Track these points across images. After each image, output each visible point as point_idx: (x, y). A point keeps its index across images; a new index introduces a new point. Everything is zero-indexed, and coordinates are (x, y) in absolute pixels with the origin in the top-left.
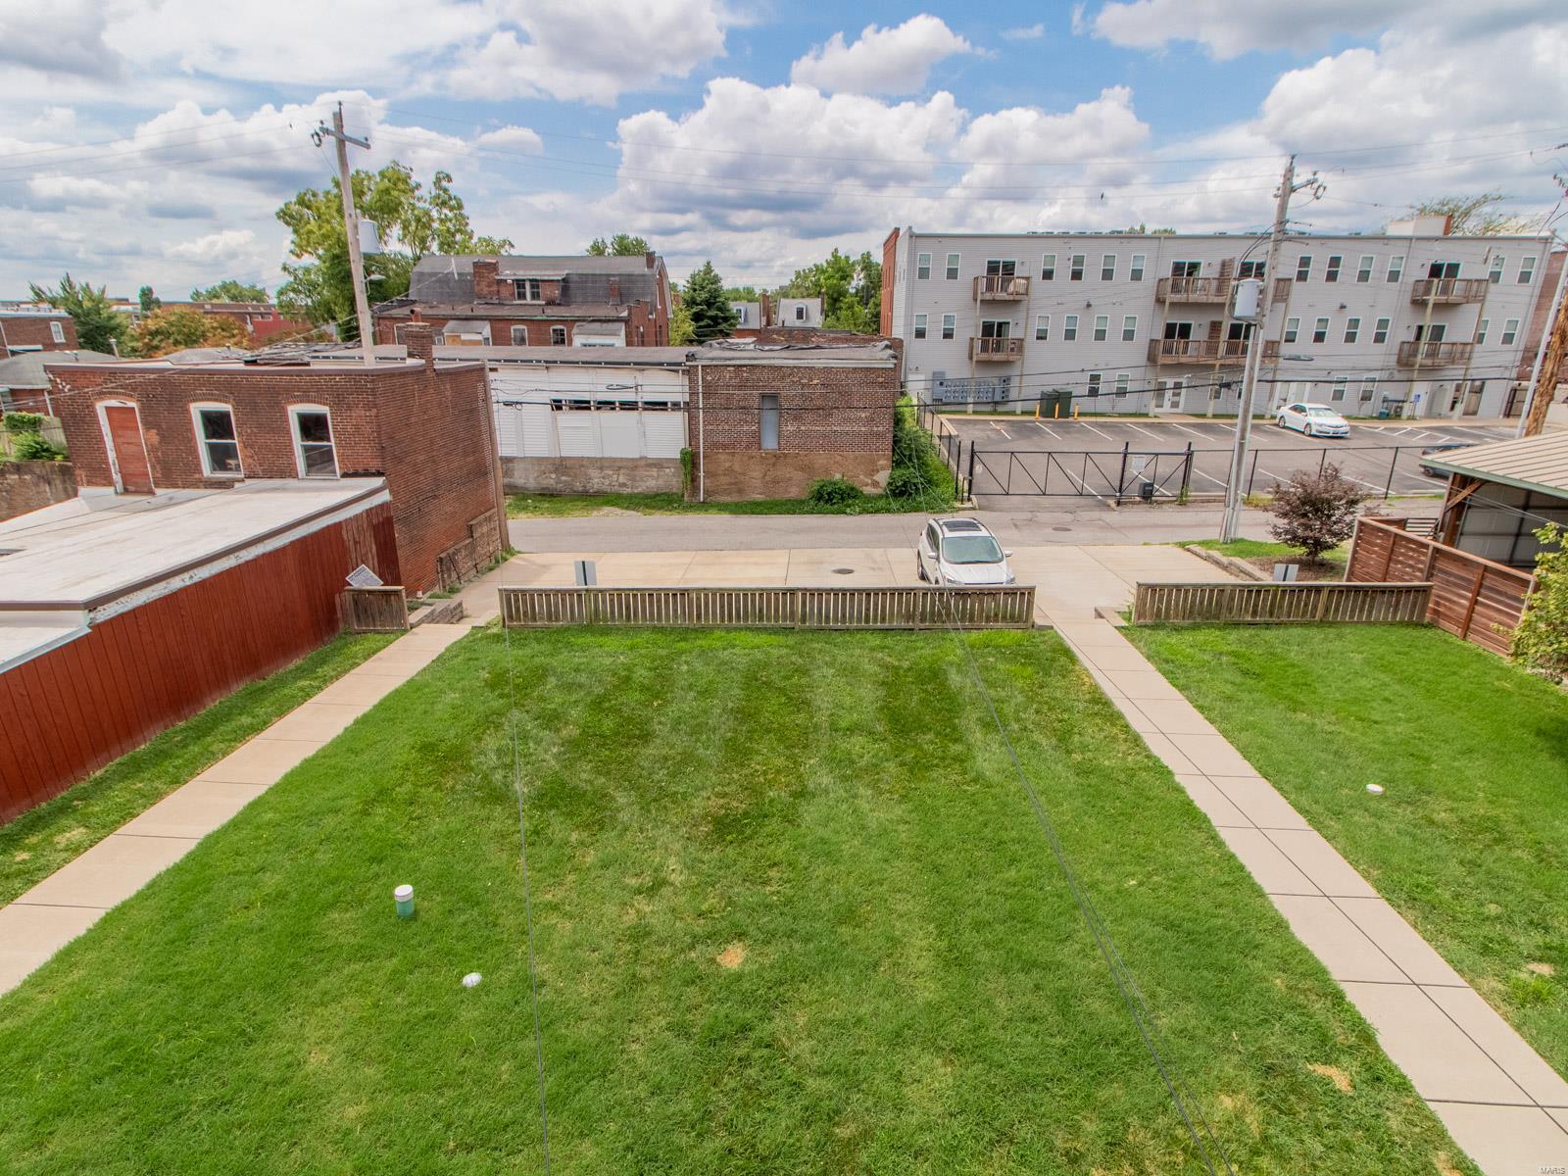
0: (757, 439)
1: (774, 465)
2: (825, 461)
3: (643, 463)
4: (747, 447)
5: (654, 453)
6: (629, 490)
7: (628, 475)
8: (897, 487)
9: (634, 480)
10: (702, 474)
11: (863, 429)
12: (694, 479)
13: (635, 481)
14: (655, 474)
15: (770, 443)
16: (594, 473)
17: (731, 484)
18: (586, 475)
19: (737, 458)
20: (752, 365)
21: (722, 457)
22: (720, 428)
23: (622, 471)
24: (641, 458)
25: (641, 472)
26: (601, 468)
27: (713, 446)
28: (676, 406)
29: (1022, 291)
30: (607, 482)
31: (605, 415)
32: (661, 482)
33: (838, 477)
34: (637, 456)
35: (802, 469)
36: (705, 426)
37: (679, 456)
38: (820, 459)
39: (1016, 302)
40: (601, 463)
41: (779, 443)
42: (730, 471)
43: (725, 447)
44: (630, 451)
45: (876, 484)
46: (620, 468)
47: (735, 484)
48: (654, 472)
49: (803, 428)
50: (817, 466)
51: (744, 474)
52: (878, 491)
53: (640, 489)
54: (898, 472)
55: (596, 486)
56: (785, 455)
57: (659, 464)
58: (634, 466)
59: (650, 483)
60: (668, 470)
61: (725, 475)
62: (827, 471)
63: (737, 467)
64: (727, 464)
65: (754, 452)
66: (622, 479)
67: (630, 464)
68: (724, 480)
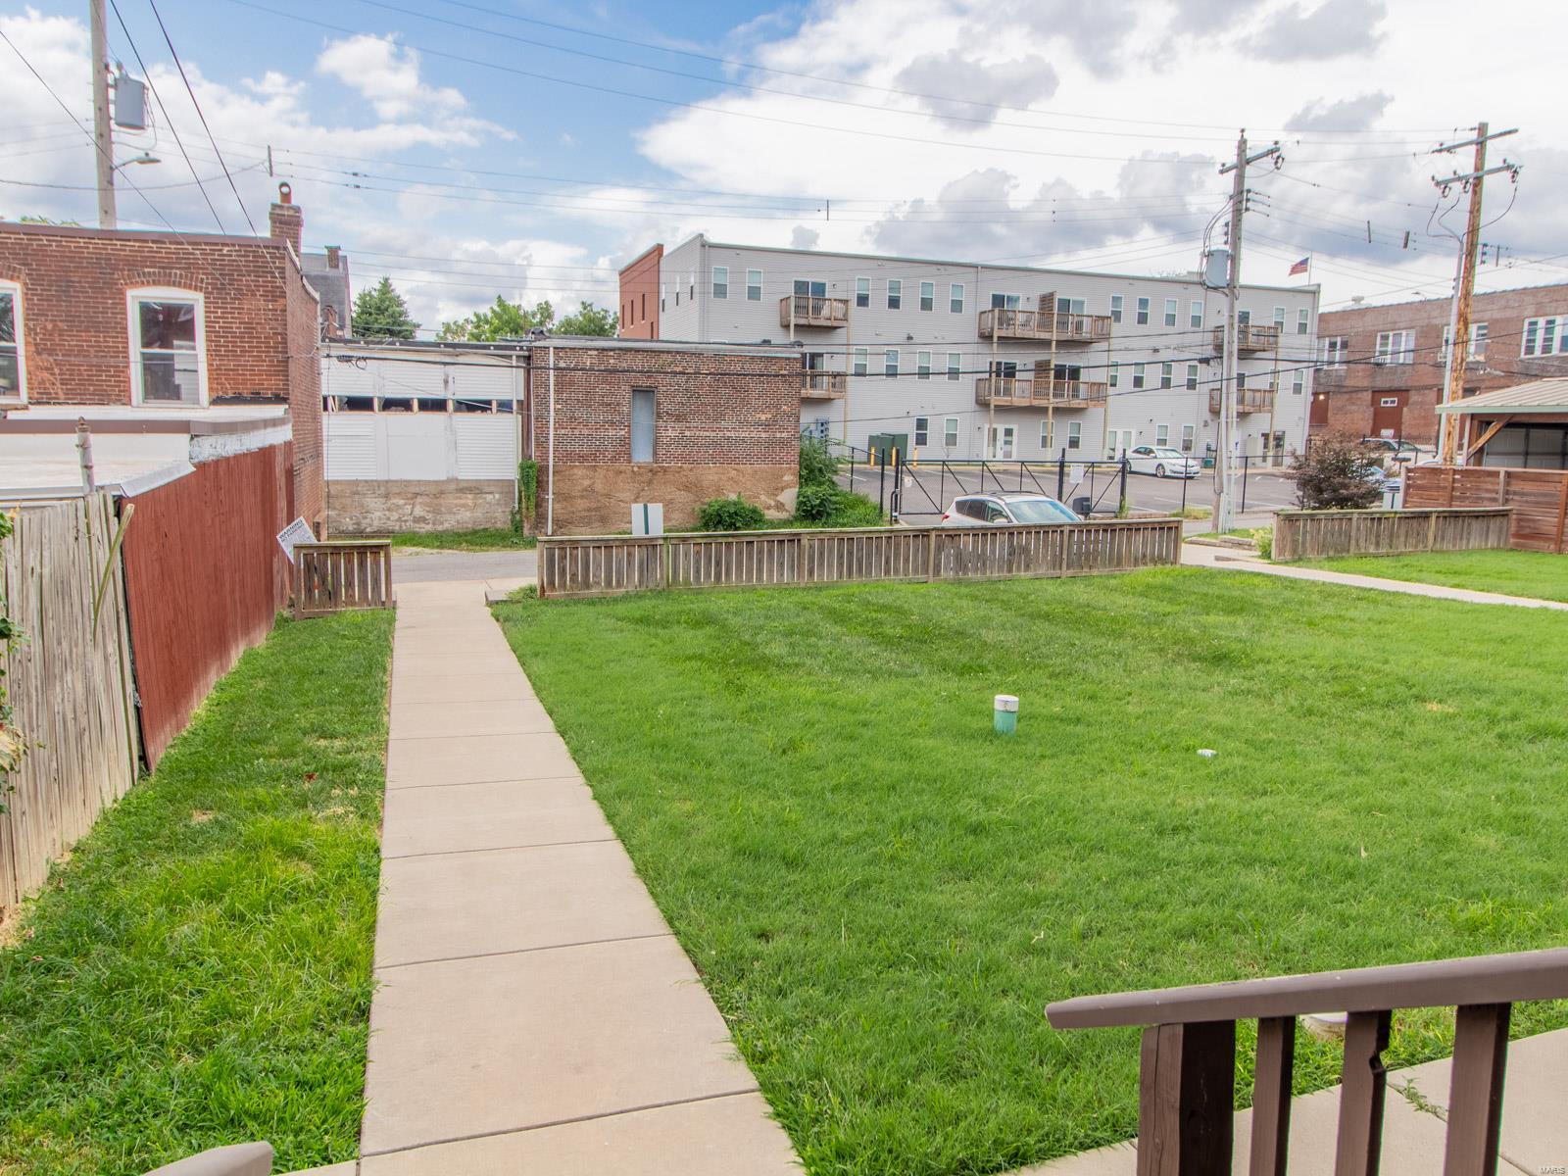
0: (625, 448)
1: (650, 482)
2: (716, 477)
3: (453, 486)
4: (614, 459)
5: (467, 473)
6: (429, 527)
7: (427, 505)
8: (813, 507)
9: (437, 512)
10: (551, 496)
11: (764, 435)
12: (540, 504)
13: (439, 513)
14: (470, 502)
15: (642, 455)
16: (373, 503)
17: (589, 510)
18: (362, 506)
19: (601, 473)
20: (620, 349)
21: (579, 472)
22: (577, 432)
23: (419, 500)
24: (449, 481)
25: (450, 500)
26: (387, 496)
27: (566, 457)
28: (505, 406)
29: (840, 316)
30: (395, 516)
31: (396, 417)
32: (479, 514)
33: (733, 497)
34: (444, 478)
35: (687, 489)
36: (556, 429)
37: (513, 474)
38: (710, 474)
39: (831, 329)
40: (386, 489)
41: (655, 454)
42: (590, 490)
43: (582, 458)
44: (434, 470)
45: (780, 506)
46: (417, 494)
47: (597, 509)
48: (469, 499)
49: (687, 433)
50: (705, 483)
51: (608, 496)
52: (784, 515)
53: (446, 526)
54: (810, 490)
55: (376, 523)
56: (665, 470)
57: (475, 488)
58: (436, 492)
59: (463, 515)
60: (489, 497)
61: (582, 497)
62: (719, 490)
63: (599, 487)
64: (586, 483)
65: (623, 466)
66: (419, 511)
67: (433, 490)
68: (581, 504)
